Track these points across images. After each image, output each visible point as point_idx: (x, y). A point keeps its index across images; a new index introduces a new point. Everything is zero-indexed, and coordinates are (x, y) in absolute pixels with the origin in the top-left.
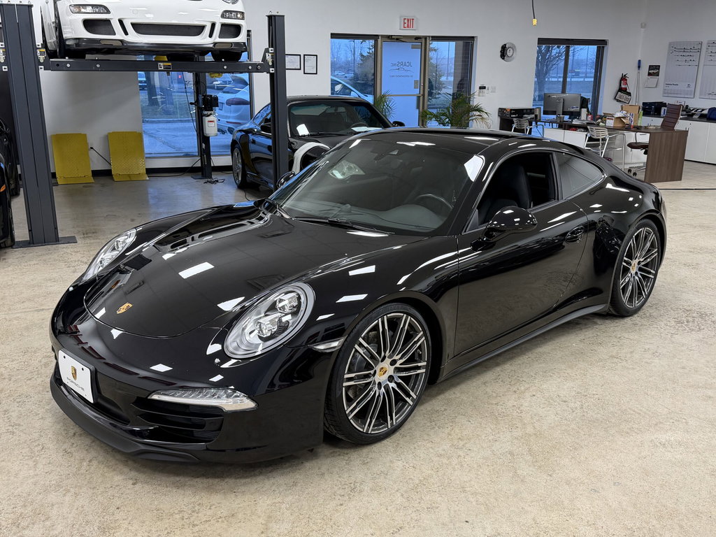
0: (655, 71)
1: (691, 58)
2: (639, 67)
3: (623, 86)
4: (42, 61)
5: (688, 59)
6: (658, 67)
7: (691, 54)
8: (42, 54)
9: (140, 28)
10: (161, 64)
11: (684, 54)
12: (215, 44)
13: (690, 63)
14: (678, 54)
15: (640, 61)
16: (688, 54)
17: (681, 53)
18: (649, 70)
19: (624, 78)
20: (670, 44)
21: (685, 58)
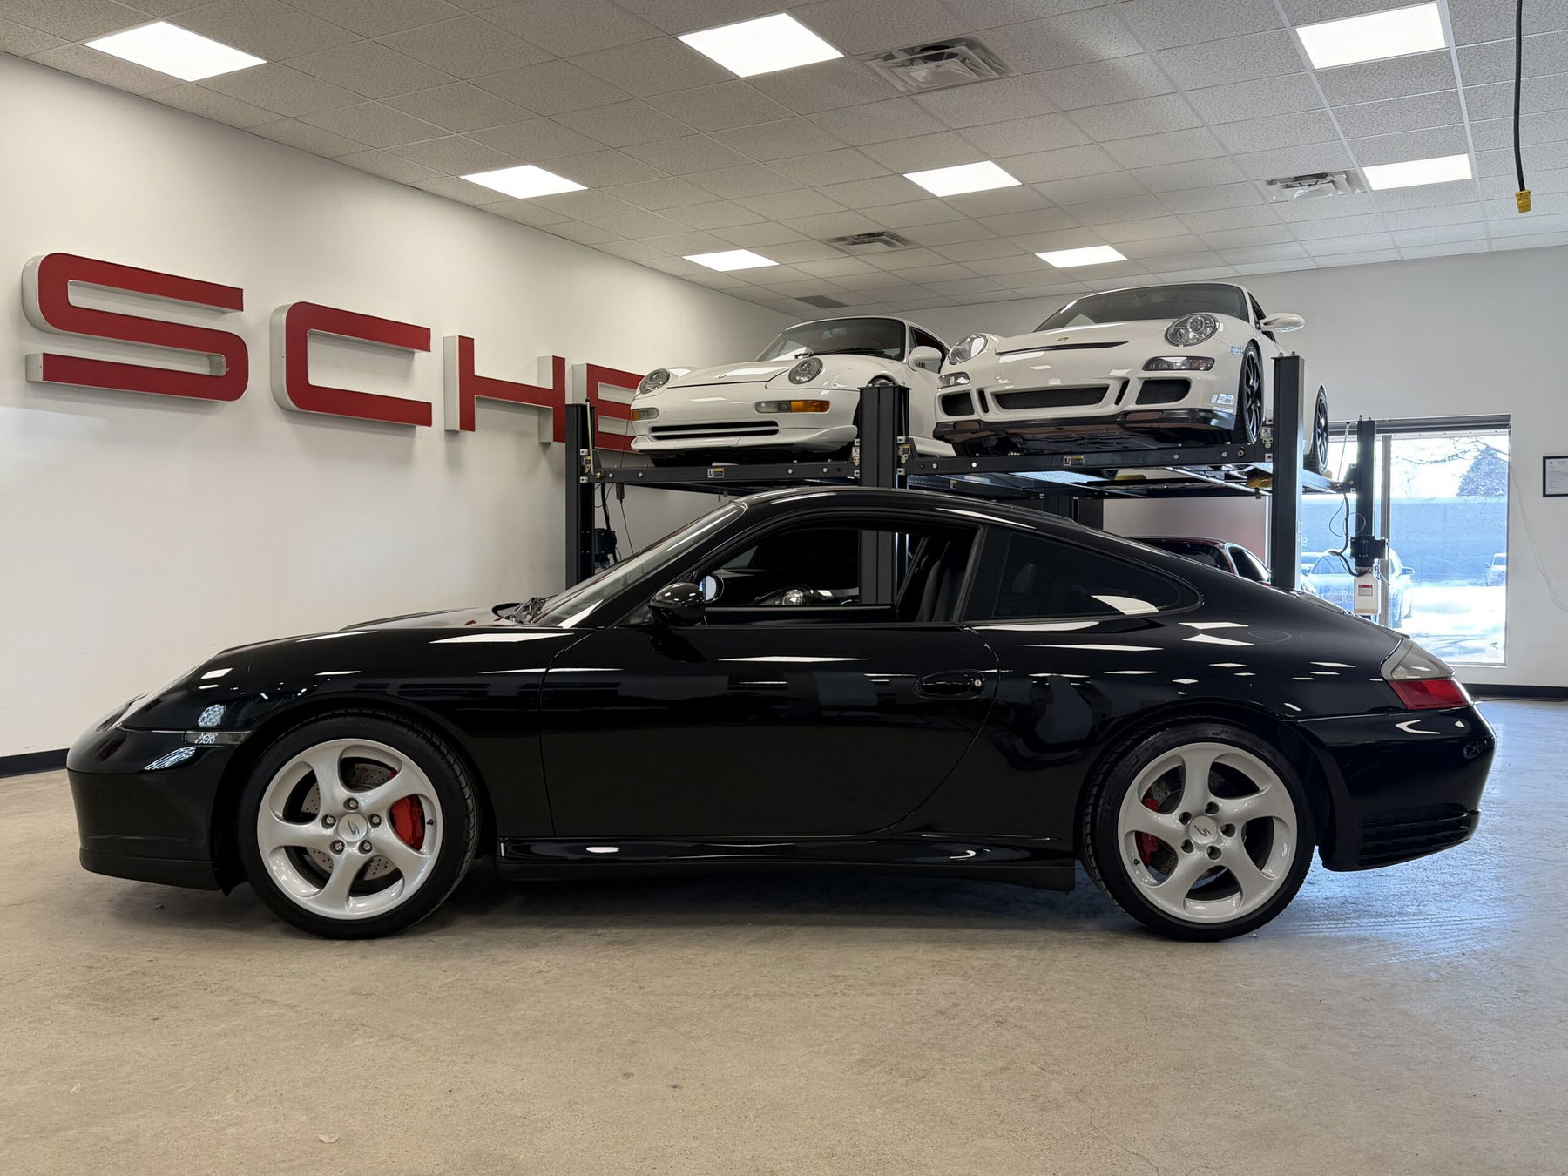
4: (903, 461)
8: (905, 451)
9: (1005, 399)
10: (1068, 458)
12: (1126, 413)
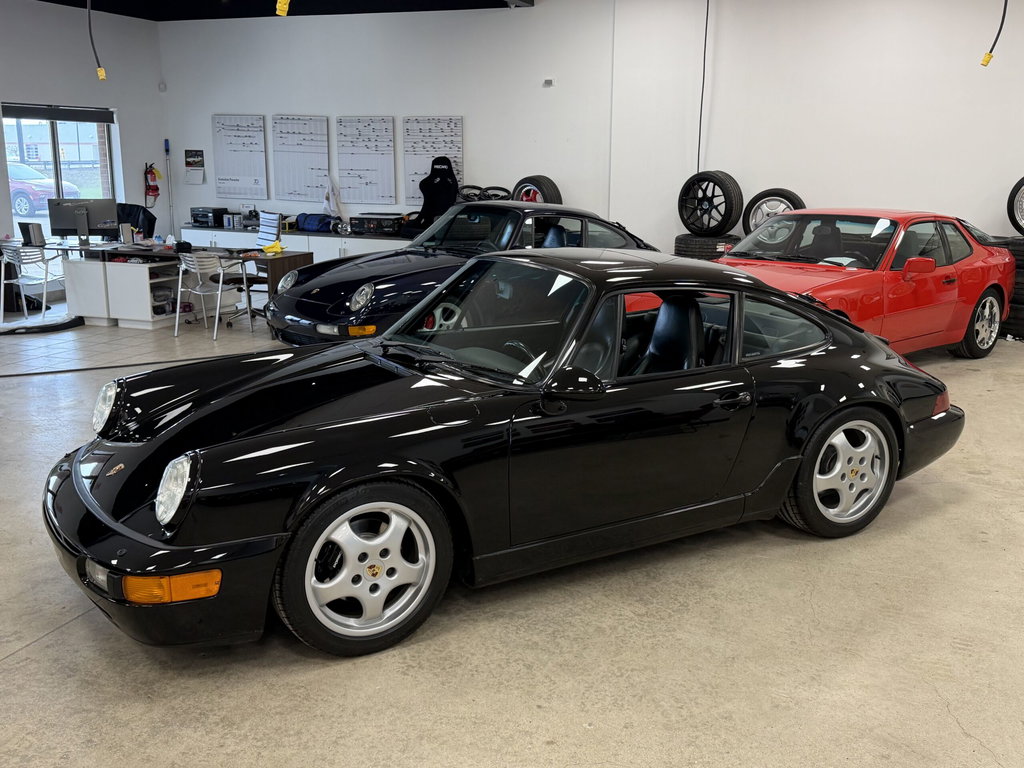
0: (196, 159)
1: (251, 140)
2: (167, 151)
3: (151, 183)
5: (246, 140)
6: (199, 153)
7: (250, 134)
11: (238, 133)
13: (252, 148)
14: (229, 133)
15: (167, 141)
16: (245, 134)
17: (234, 133)
18: (186, 157)
19: (149, 171)
20: (213, 118)
21: (239, 140)
